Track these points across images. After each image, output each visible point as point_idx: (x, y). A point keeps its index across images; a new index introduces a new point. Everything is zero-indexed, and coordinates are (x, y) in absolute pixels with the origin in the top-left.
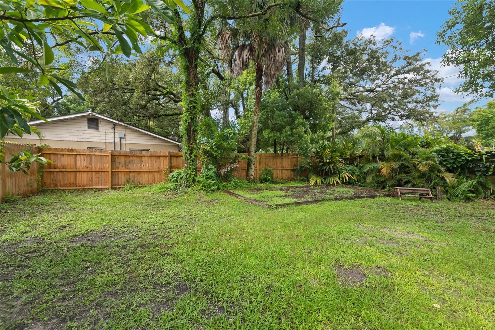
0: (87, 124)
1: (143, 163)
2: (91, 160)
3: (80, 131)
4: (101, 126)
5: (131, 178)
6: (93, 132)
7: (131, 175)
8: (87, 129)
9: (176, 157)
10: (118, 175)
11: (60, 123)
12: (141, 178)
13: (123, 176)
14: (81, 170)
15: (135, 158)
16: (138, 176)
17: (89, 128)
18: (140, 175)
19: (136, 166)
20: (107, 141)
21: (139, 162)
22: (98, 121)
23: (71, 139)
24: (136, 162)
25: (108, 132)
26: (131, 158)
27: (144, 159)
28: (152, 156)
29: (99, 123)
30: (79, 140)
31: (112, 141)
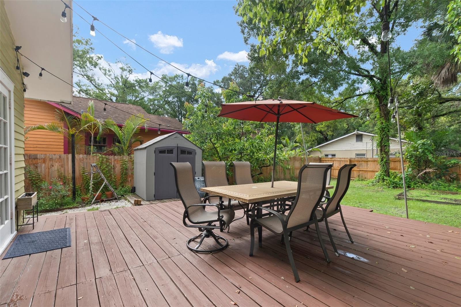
0: (355, 139)
1: (369, 165)
2: (340, 163)
3: (352, 144)
4: (365, 139)
5: (360, 174)
6: (359, 143)
7: (361, 172)
8: (355, 142)
9: (394, 161)
10: (353, 172)
11: (341, 140)
12: (367, 175)
13: (356, 173)
14: (336, 168)
15: (363, 163)
16: (365, 173)
17: (356, 141)
18: (367, 173)
19: (364, 167)
20: (367, 149)
21: (366, 164)
22: (362, 136)
23: (347, 149)
24: (364, 164)
25: (369, 143)
26: (361, 162)
27: (369, 163)
28: (375, 161)
29: (363, 137)
30: (351, 149)
31: (371, 148)
